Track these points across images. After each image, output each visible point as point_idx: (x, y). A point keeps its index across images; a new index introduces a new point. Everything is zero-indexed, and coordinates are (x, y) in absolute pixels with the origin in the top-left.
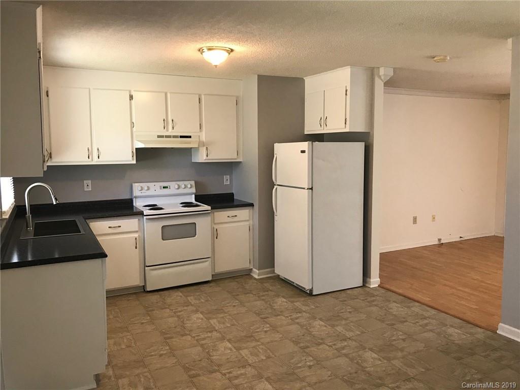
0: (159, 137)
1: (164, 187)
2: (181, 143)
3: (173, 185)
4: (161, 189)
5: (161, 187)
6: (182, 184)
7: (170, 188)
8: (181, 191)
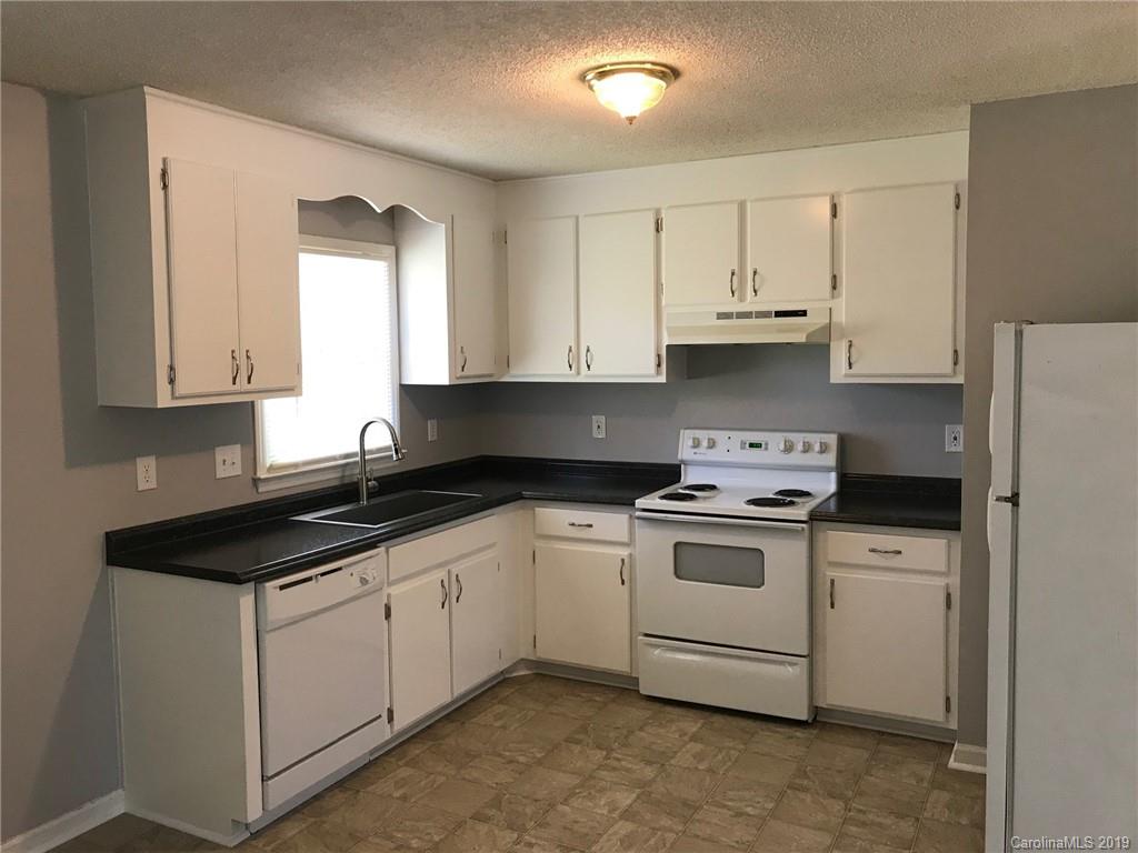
0: (721, 316)
1: (751, 445)
2: (780, 330)
3: (776, 440)
4: (743, 448)
5: (743, 443)
6: (798, 439)
7: (766, 449)
8: (796, 458)
